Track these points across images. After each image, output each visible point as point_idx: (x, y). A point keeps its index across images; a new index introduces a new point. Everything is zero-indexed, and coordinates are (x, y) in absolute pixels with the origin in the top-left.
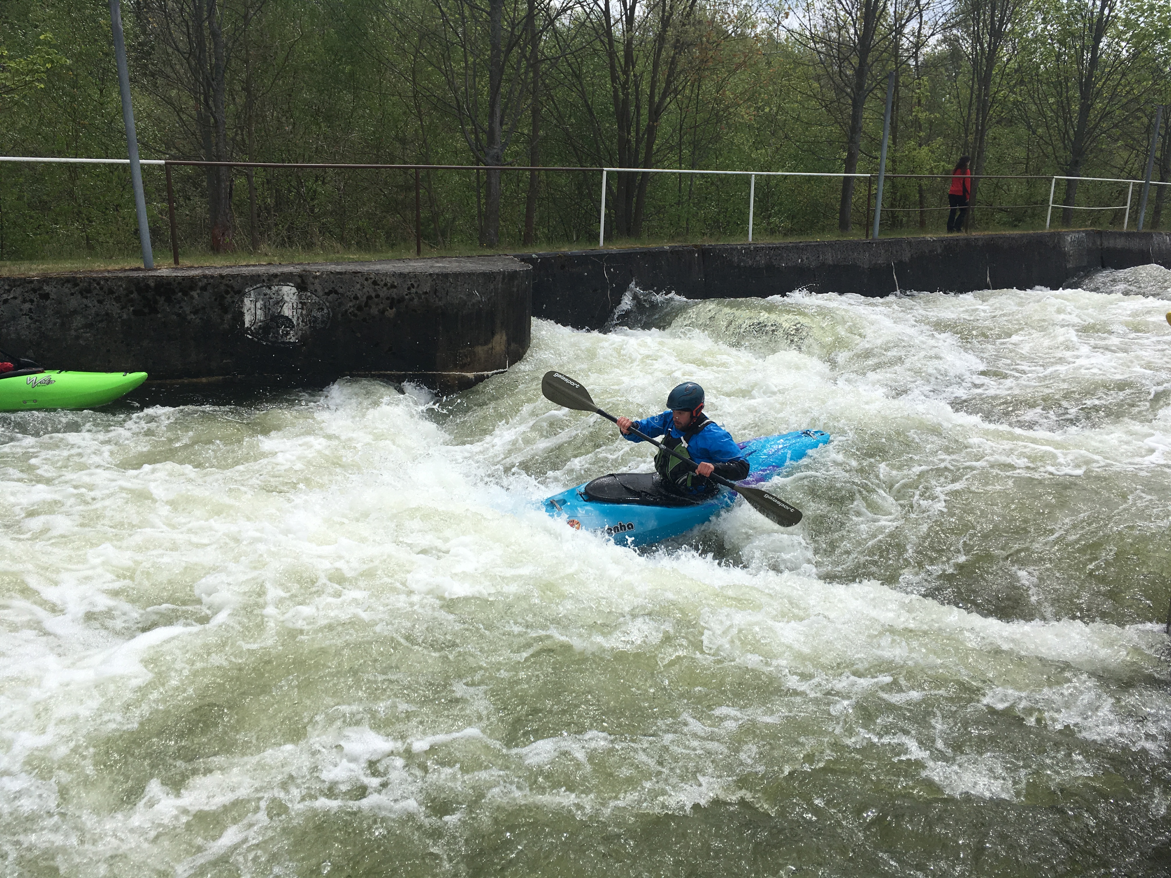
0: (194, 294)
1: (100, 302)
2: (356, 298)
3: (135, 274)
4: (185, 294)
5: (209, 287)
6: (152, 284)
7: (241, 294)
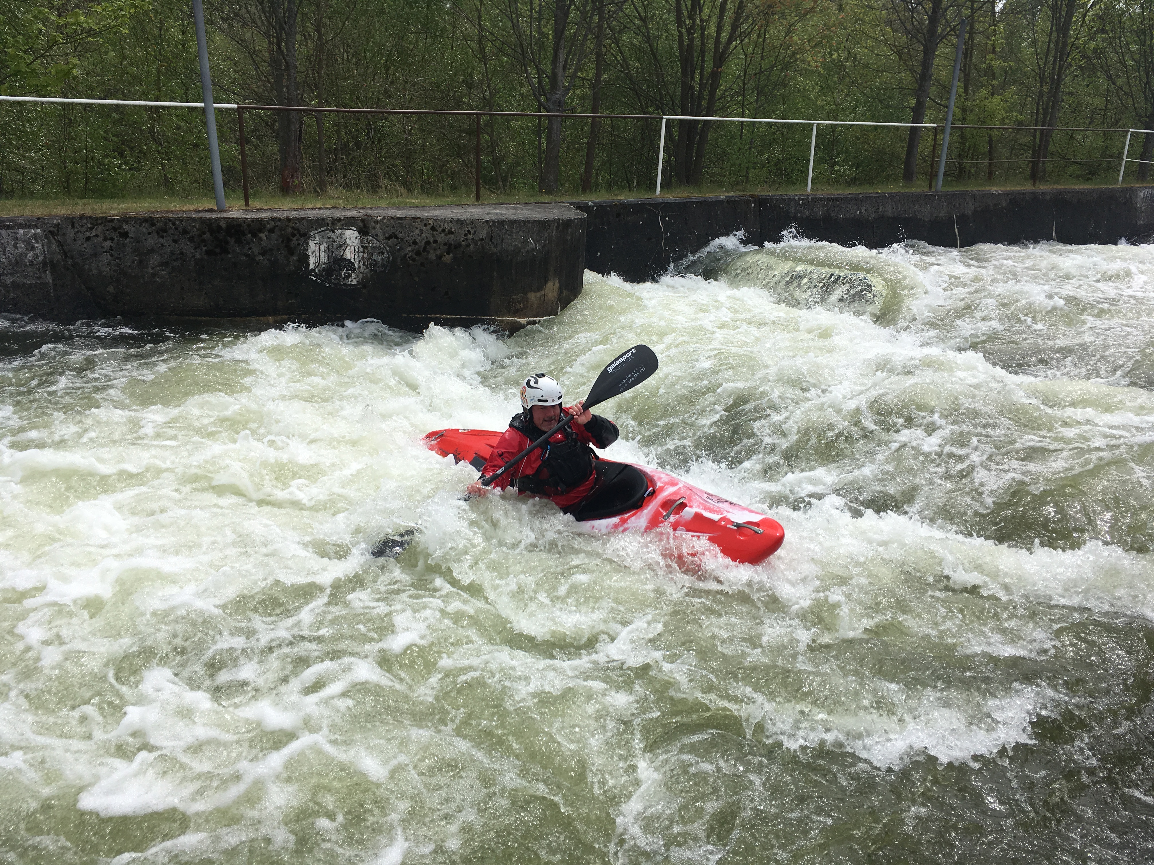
0: (263, 236)
1: (175, 241)
2: (415, 243)
3: (208, 215)
4: (254, 235)
5: (276, 230)
6: (224, 226)
7: (306, 237)
